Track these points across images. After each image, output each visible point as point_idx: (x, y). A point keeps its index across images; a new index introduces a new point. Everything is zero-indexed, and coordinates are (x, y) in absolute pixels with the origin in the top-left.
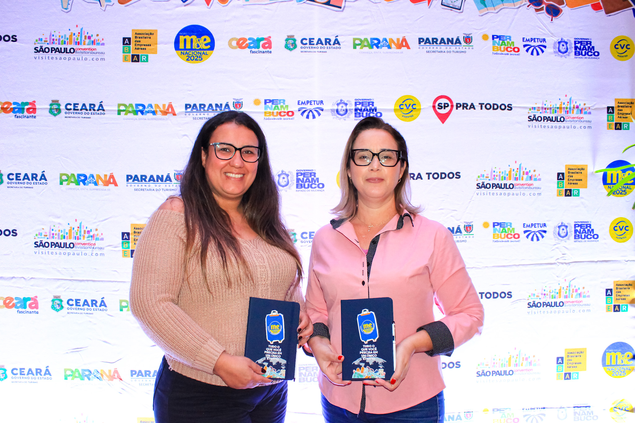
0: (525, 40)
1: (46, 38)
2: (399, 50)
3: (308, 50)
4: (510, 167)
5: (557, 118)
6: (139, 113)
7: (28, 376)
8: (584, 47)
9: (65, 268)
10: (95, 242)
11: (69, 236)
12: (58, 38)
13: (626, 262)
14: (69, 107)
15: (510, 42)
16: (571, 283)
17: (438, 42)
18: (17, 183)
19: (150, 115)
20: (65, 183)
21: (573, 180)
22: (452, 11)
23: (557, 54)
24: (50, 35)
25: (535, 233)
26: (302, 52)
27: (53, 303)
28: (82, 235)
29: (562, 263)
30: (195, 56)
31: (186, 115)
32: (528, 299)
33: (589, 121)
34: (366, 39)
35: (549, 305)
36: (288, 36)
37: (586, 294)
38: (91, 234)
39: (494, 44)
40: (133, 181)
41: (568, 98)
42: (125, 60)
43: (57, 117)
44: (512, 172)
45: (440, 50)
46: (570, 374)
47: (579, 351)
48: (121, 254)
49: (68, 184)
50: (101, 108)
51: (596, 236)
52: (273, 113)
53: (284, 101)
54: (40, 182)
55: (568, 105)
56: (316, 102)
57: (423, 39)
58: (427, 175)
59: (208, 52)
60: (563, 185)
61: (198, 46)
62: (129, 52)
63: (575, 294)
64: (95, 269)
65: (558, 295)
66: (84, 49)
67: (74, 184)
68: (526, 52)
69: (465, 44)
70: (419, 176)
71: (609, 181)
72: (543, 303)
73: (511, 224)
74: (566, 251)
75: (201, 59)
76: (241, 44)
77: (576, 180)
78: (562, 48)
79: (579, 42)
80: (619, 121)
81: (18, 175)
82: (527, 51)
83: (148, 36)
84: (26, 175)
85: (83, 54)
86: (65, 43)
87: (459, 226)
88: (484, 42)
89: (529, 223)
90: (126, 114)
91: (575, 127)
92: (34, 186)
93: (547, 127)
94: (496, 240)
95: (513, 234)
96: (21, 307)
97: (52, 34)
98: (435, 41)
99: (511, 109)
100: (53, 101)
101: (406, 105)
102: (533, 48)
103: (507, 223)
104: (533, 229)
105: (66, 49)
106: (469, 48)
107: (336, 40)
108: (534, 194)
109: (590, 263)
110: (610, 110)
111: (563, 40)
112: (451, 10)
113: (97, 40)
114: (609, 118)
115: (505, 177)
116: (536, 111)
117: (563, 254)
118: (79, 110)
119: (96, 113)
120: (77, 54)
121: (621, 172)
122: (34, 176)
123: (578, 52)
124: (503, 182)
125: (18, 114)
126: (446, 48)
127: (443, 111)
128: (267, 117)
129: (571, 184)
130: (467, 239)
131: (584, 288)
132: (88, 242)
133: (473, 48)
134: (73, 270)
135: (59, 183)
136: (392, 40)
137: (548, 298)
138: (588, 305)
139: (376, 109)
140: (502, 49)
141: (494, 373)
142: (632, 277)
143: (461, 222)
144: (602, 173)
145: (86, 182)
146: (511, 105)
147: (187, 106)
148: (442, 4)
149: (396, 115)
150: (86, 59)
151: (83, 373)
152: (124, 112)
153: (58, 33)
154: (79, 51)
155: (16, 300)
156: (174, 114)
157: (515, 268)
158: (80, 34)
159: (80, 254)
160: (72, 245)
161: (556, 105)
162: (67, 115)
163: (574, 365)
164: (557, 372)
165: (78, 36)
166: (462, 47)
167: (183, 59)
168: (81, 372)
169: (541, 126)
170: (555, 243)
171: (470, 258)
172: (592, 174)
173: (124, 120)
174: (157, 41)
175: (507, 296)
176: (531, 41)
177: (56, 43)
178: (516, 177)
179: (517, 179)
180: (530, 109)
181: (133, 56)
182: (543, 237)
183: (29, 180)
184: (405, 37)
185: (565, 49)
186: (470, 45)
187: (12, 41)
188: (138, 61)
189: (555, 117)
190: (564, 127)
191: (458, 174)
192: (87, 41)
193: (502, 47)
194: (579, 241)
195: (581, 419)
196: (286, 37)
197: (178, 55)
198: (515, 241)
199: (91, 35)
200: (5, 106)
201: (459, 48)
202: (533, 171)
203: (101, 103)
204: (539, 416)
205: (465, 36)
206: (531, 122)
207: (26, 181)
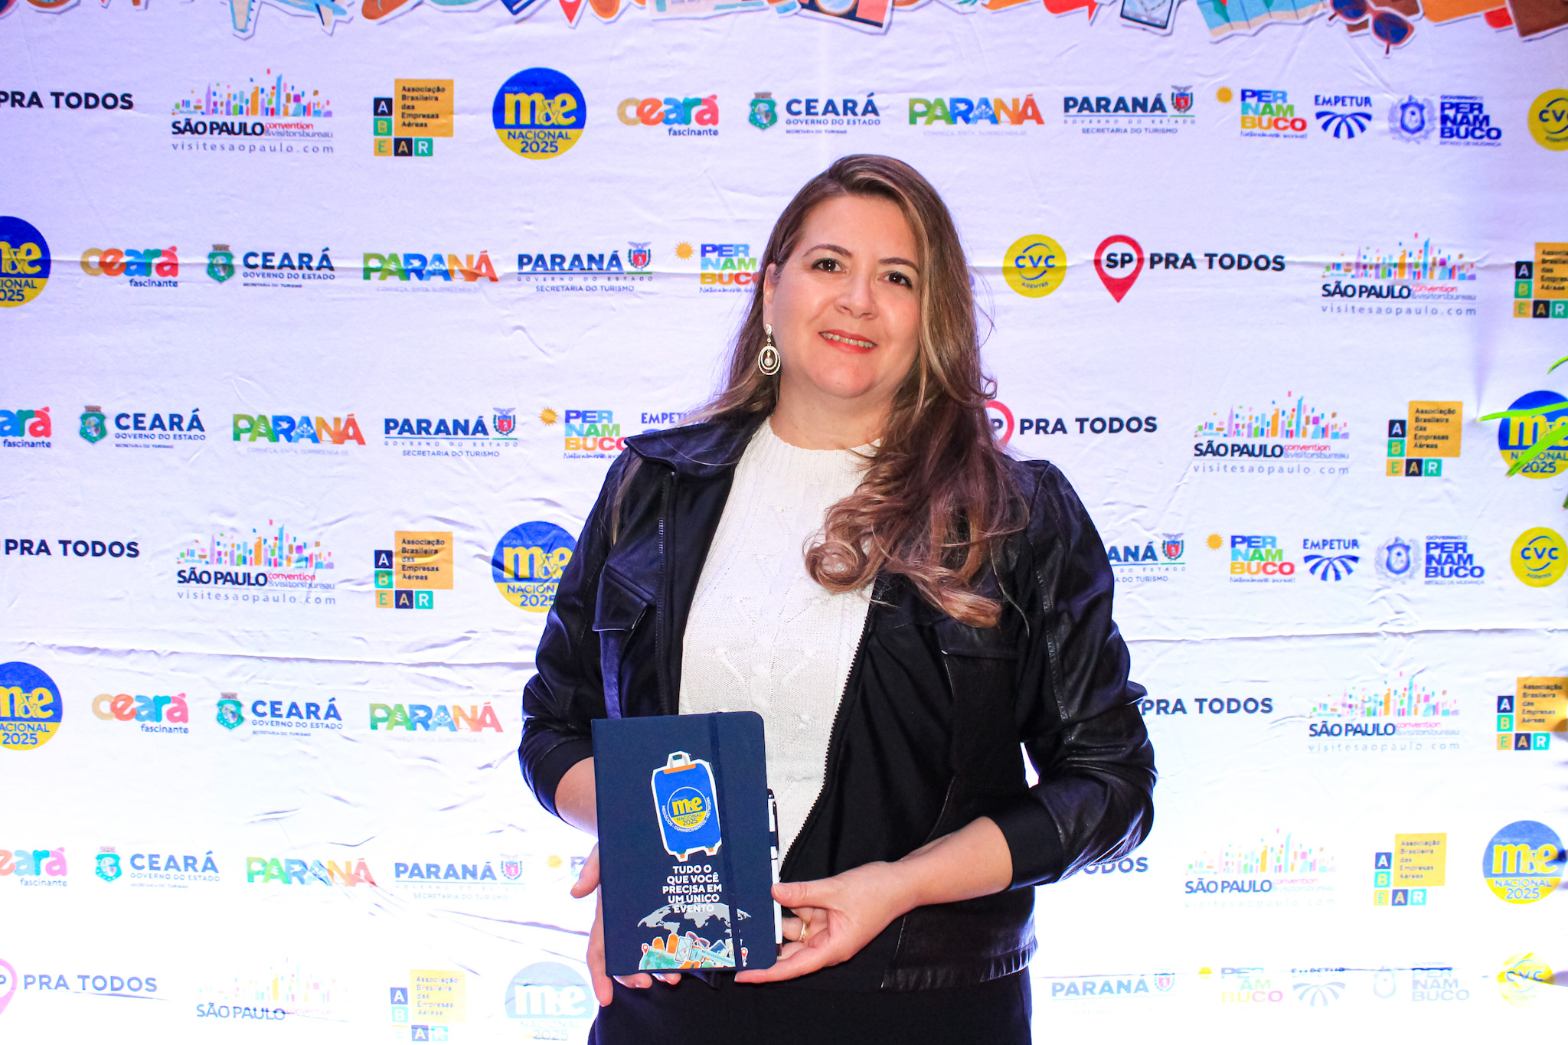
0: (1321, 100)
1: (199, 101)
2: (1017, 128)
3: (804, 127)
4: (1275, 406)
5: (1391, 290)
6: (413, 275)
7: (167, 872)
8: (1465, 117)
9: (247, 632)
10: (315, 572)
11: (256, 558)
12: (225, 99)
13: (1549, 634)
14: (252, 261)
15: (1285, 106)
16: (1416, 680)
17: (1112, 107)
18: (138, 436)
19: (438, 281)
20: (245, 436)
21: (1427, 438)
22: (1146, 33)
23: (1397, 135)
24: (208, 94)
25: (1331, 563)
27: (220, 710)
28: (284, 557)
29: (1395, 634)
30: (539, 141)
31: (519, 280)
32: (1311, 717)
33: (1470, 298)
34: (940, 102)
35: (1361, 732)
36: (757, 95)
37: (1450, 706)
38: (306, 553)
39: (1244, 110)
40: (400, 433)
41: (1421, 240)
42: (380, 151)
43: (226, 284)
44: (1281, 418)
45: (1115, 127)
46: (1405, 892)
47: (1430, 840)
48: (373, 599)
49: (252, 439)
50: (325, 263)
51: (1477, 572)
52: (721, 276)
53: (746, 247)
54: (189, 433)
55: (1419, 258)
57: (1075, 101)
58: (1079, 423)
59: (571, 132)
60: (1402, 449)
61: (548, 118)
62: (389, 133)
63: (1423, 706)
64: (315, 633)
65: (1383, 707)
66: (286, 126)
67: (265, 439)
68: (1322, 131)
69: (1176, 112)
70: (1059, 426)
71: (1513, 440)
72: (1347, 725)
73: (1273, 539)
74: (1403, 605)
75: (554, 149)
76: (647, 113)
77: (1435, 438)
78: (1411, 120)
79: (1452, 106)
80: (1544, 296)
81: (138, 419)
82: (1325, 126)
83: (431, 94)
84: (157, 417)
85: (283, 138)
86: (241, 112)
87: (1151, 543)
88: (1221, 107)
89: (1317, 538)
90: (382, 278)
91: (1435, 312)
92: (176, 443)
93: (1366, 311)
94: (1237, 576)
95: (1278, 563)
96: (150, 717)
97: (212, 90)
98: (1103, 104)
99: (1282, 267)
100: (216, 247)
101: (1031, 258)
102: (1338, 120)
103: (1264, 539)
104: (1326, 552)
105: (243, 127)
106: (1185, 122)
107: (870, 103)
108: (1331, 471)
109: (1463, 635)
110: (1524, 271)
111: (1413, 101)
112: (1144, 29)
113: (314, 104)
114: (1520, 290)
115: (1262, 430)
116: (1342, 272)
117: (1397, 613)
118: (276, 268)
119: (314, 275)
120: (268, 137)
121: (1544, 419)
122: (176, 420)
123: (1449, 129)
124: (1258, 441)
125: (137, 278)
126: (1130, 122)
127: (1118, 273)
128: (708, 287)
129: (1421, 446)
130: (1170, 574)
131: (1444, 692)
132: (297, 572)
133: (1193, 122)
134: (265, 636)
135: (232, 436)
136: (1001, 104)
137: (1359, 716)
138: (1453, 733)
140: (1265, 123)
141: (1226, 885)
142: (1562, 669)
143: (1155, 535)
144: (1498, 421)
145: (293, 434)
146: (1282, 258)
147: (523, 260)
148: (1122, 16)
149: (1007, 281)
150: (290, 149)
151: (288, 868)
152: (378, 274)
153: (225, 87)
154: (274, 130)
155: (140, 701)
156: (494, 279)
157: (1282, 644)
158: (275, 91)
159: (281, 599)
160: (261, 579)
161: (1391, 257)
162: (249, 280)
163: (1417, 872)
164: (1376, 886)
165: (272, 94)
166: (1169, 118)
167: (513, 149)
168: (283, 865)
169: (1353, 308)
170: (1379, 587)
171: (1175, 618)
172: (1473, 423)
173: (378, 290)
174: (452, 107)
175: (1261, 707)
176: (1336, 102)
177: (221, 113)
178: (1290, 429)
179: (1291, 434)
180: (1328, 268)
181: (398, 142)
182: (1349, 571)
183: (164, 428)
184: (1031, 95)
185: (1416, 121)
186: (1188, 113)
187: (123, 107)
188: (410, 154)
189: (1388, 287)
190: (1409, 311)
191: (1151, 421)
192: (292, 106)
193: (1265, 118)
194: (1437, 583)
195: (1428, 998)
196: (753, 97)
197: (502, 139)
198: (1285, 581)
199: (300, 94)
200: (109, 259)
201: (1161, 122)
202: (1330, 416)
203: (326, 253)
204: (1328, 988)
205: (1176, 92)
206: (1329, 298)
207: (158, 431)
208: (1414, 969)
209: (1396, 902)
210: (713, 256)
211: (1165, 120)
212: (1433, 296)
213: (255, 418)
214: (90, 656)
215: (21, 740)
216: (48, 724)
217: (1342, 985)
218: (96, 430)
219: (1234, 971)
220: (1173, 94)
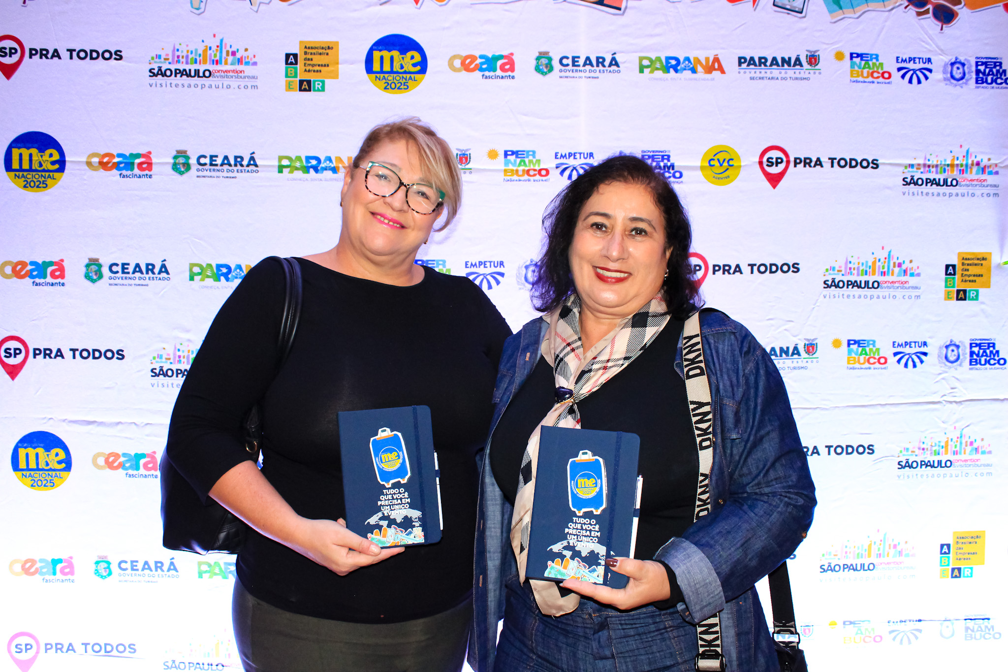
0: (900, 60)
1: (167, 55)
2: (708, 76)
3: (571, 74)
4: (874, 256)
5: (945, 181)
6: (312, 170)
7: (143, 572)
8: (991, 70)
12: (185, 54)
14: (202, 161)
15: (878, 63)
16: (964, 432)
17: (768, 63)
18: (124, 278)
19: (329, 174)
20: (197, 278)
21: (969, 276)
22: (789, 16)
23: (948, 82)
24: (174, 51)
25: (910, 357)
26: (561, 77)
29: (951, 402)
30: (396, 82)
32: (899, 456)
33: (995, 186)
34: (659, 59)
35: (930, 466)
36: (540, 53)
37: (986, 448)
39: (852, 66)
41: (964, 149)
42: (289, 88)
43: (185, 176)
44: (878, 264)
45: (771, 76)
46: (959, 569)
47: (975, 535)
49: (202, 280)
50: (252, 162)
51: (1002, 362)
52: (517, 171)
53: (534, 152)
54: (159, 276)
55: (963, 160)
56: (582, 155)
57: (745, 59)
58: (750, 267)
59: (417, 76)
60: (954, 283)
61: (402, 67)
62: (296, 76)
63: (969, 448)
65: (944, 449)
66: (226, 71)
67: (211, 280)
68: (901, 79)
69: (809, 67)
70: (738, 269)
72: (921, 461)
73: (874, 342)
74: (957, 384)
75: (406, 87)
76: (468, 64)
77: (974, 276)
78: (957, 73)
79: (983, 63)
81: (124, 266)
82: (903, 77)
83: (324, 51)
84: (138, 265)
85: (224, 79)
86: (196, 62)
87: (797, 344)
88: (837, 64)
89: (901, 341)
90: (291, 172)
91: (973, 195)
92: (150, 282)
93: (930, 195)
94: (851, 366)
95: (877, 357)
96: (131, 467)
97: (176, 48)
98: (763, 61)
99: (877, 167)
100: (178, 152)
101: (718, 160)
102: (911, 72)
103: (868, 341)
104: (907, 350)
105: (197, 72)
106: (815, 73)
107: (613, 59)
108: (910, 297)
109: (994, 402)
111: (958, 60)
112: (788, 14)
113: (245, 57)
115: (866, 271)
116: (915, 169)
117: (952, 388)
118: (219, 165)
119: (245, 170)
120: (214, 79)
122: (150, 267)
123: (981, 79)
124: (863, 278)
125: (124, 172)
127: (774, 170)
128: (509, 178)
129: (965, 281)
130: (809, 365)
131: (982, 440)
133: (820, 73)
135: (188, 278)
136: (698, 61)
137: (929, 455)
138: (988, 465)
139: (673, 166)
141: (846, 567)
143: (799, 339)
145: (230, 276)
146: (877, 160)
148: (774, 5)
149: (704, 175)
150: (229, 87)
151: (226, 569)
152: (288, 170)
153: (185, 46)
154: (218, 74)
155: (125, 457)
157: (880, 409)
158: (219, 49)
161: (945, 160)
162: (200, 173)
163: (967, 556)
164: (941, 566)
165: (217, 50)
166: (804, 70)
167: (379, 87)
168: (223, 566)
169: (922, 192)
170: (941, 372)
171: (812, 393)
172: (999, 266)
173: (288, 180)
174: (338, 60)
175: (867, 451)
176: (910, 61)
177: (183, 63)
178: (884, 270)
179: (884, 274)
180: (906, 167)
181: (301, 82)
182: (922, 362)
183: (142, 273)
184: (717, 55)
185: (960, 73)
186: (817, 67)
187: (116, 59)
188: (310, 90)
189: (944, 179)
190: (957, 195)
191: (796, 266)
192: (230, 58)
193: (865, 71)
194: (977, 369)
195: (975, 638)
196: (537, 54)
197: (371, 80)
198: (881, 369)
199: (236, 50)
200: (105, 160)
201: (800, 73)
202: (909, 262)
203: (253, 155)
204: (912, 633)
205: (809, 54)
206: (907, 186)
207: (138, 275)
208: (966, 619)
209: (954, 576)
210: (512, 158)
211: (802, 72)
212: (972, 185)
213: (204, 266)
214: (90, 427)
215: (44, 484)
216: (61, 472)
217: (920, 631)
218: (96, 274)
219: (851, 623)
220: (807, 55)
